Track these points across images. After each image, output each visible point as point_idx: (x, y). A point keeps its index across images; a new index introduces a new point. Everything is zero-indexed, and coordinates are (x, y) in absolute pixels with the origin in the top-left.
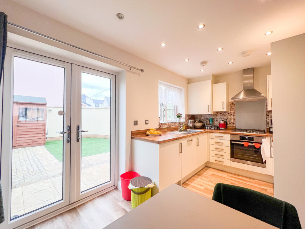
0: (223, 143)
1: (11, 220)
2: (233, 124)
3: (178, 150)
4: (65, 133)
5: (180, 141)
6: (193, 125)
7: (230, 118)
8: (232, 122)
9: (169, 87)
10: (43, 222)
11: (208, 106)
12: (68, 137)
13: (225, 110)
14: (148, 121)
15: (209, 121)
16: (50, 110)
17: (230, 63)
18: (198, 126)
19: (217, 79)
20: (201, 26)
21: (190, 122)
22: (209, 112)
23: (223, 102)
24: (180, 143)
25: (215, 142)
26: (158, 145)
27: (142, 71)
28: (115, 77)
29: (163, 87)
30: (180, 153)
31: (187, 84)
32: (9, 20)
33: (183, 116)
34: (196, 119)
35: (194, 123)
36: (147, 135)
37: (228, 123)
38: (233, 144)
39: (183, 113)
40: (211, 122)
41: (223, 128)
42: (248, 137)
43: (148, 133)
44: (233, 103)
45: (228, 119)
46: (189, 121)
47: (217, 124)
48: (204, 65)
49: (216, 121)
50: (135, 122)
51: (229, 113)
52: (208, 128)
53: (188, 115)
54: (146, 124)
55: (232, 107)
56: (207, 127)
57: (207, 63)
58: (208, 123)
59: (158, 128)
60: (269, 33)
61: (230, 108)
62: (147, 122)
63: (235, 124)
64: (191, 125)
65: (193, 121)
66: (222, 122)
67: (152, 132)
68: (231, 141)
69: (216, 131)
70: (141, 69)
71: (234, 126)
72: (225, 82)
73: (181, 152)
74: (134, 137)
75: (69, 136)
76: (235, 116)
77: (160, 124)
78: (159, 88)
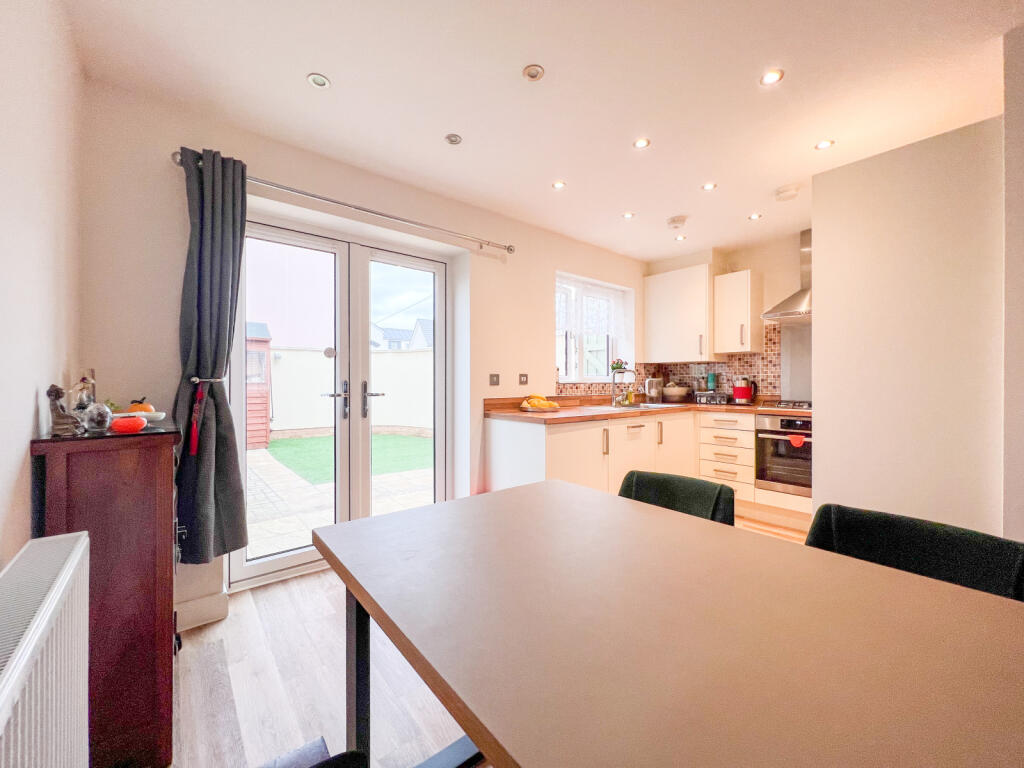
0: (736, 439)
1: (247, 561)
2: (775, 387)
3: (599, 447)
4: (339, 395)
5: (604, 424)
6: (658, 393)
7: (766, 373)
8: (771, 384)
9: (589, 286)
10: (302, 576)
11: (698, 338)
12: (346, 405)
13: (747, 348)
14: (526, 376)
15: (707, 382)
16: (277, 358)
17: (755, 217)
18: (675, 396)
19: (727, 260)
20: (641, 143)
21: (650, 383)
22: (701, 353)
23: (742, 326)
24: (604, 430)
25: (716, 437)
26: (542, 428)
27: (510, 249)
28: (445, 268)
29: (573, 290)
30: (604, 453)
31: (645, 276)
32: (248, 173)
33: (631, 366)
34: (671, 377)
35: (665, 386)
36: (524, 410)
37: (760, 385)
38: (763, 439)
39: (631, 359)
40: (711, 385)
41: (743, 401)
42: (803, 421)
43: (525, 404)
44: (775, 329)
45: (761, 376)
46: (647, 381)
47: (727, 389)
48: (676, 227)
49: (725, 381)
50: (492, 376)
51: (763, 358)
52: (704, 400)
53: (646, 366)
54: (521, 383)
55: (771, 340)
56: (700, 396)
57: (687, 220)
58: (703, 385)
59: (555, 395)
60: (824, 144)
61: (766, 344)
62: (524, 380)
63: (780, 387)
64: (654, 393)
65: (658, 383)
66: (741, 384)
67: (535, 402)
68: (758, 432)
69: (725, 407)
70: (507, 245)
71: (777, 393)
72: (747, 269)
73: (607, 453)
74: (493, 412)
75: (346, 402)
76: (779, 365)
77: (561, 387)
78: (557, 289)
